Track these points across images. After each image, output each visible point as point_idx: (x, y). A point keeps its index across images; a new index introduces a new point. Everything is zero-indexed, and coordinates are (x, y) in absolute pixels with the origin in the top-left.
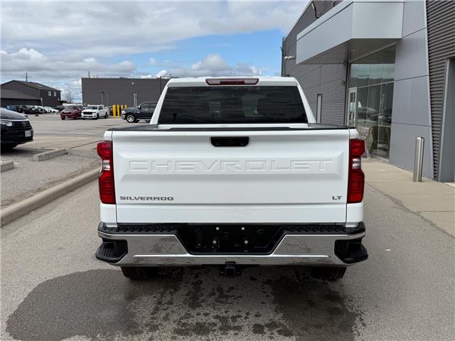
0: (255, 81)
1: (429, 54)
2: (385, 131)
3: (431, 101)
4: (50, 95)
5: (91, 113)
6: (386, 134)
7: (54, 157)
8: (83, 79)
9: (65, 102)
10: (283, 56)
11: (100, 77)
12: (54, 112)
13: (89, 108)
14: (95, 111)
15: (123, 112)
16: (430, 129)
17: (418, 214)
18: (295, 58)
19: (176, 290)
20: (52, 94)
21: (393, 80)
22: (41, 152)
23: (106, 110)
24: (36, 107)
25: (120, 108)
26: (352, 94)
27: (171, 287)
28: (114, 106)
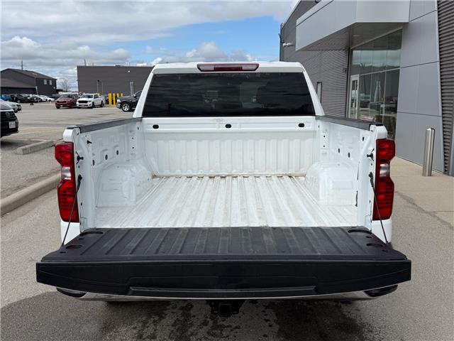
0: (254, 67)
1: (440, 38)
2: (389, 121)
3: (442, 89)
4: (46, 83)
5: (86, 102)
6: (390, 124)
7: (40, 150)
8: (78, 67)
9: (62, 91)
10: (282, 43)
11: (95, 65)
12: (50, 100)
13: (84, 97)
14: (90, 99)
15: (118, 101)
16: (441, 118)
17: (433, 214)
18: (294, 45)
19: (161, 318)
20: (48, 82)
21: (399, 67)
22: (27, 144)
23: (101, 99)
24: (31, 95)
25: (116, 97)
26: (354, 81)
27: (156, 314)
28: (110, 95)
